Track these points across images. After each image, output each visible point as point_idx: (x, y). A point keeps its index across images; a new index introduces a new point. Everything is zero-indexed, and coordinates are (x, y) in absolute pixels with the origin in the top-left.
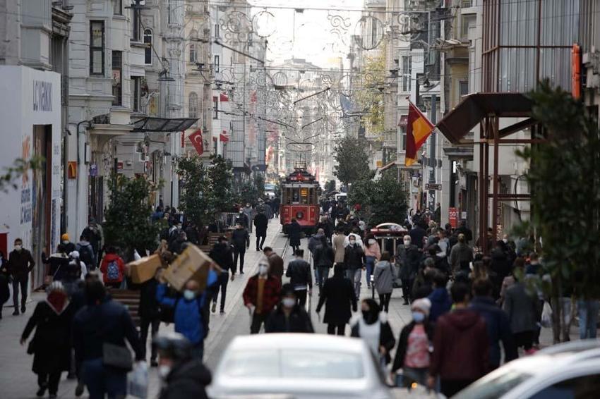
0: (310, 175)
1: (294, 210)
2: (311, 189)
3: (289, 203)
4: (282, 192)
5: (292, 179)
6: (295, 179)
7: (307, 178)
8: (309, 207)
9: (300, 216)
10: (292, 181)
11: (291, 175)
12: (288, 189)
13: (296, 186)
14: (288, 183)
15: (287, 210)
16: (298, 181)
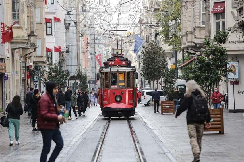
0: (127, 60)
1: (113, 94)
2: (129, 73)
3: (107, 87)
4: (100, 76)
5: (109, 63)
6: (113, 63)
7: (124, 63)
8: (126, 90)
9: (118, 99)
10: (110, 66)
11: (108, 60)
12: (107, 73)
13: (114, 69)
14: (106, 68)
15: (105, 94)
16: (115, 65)
